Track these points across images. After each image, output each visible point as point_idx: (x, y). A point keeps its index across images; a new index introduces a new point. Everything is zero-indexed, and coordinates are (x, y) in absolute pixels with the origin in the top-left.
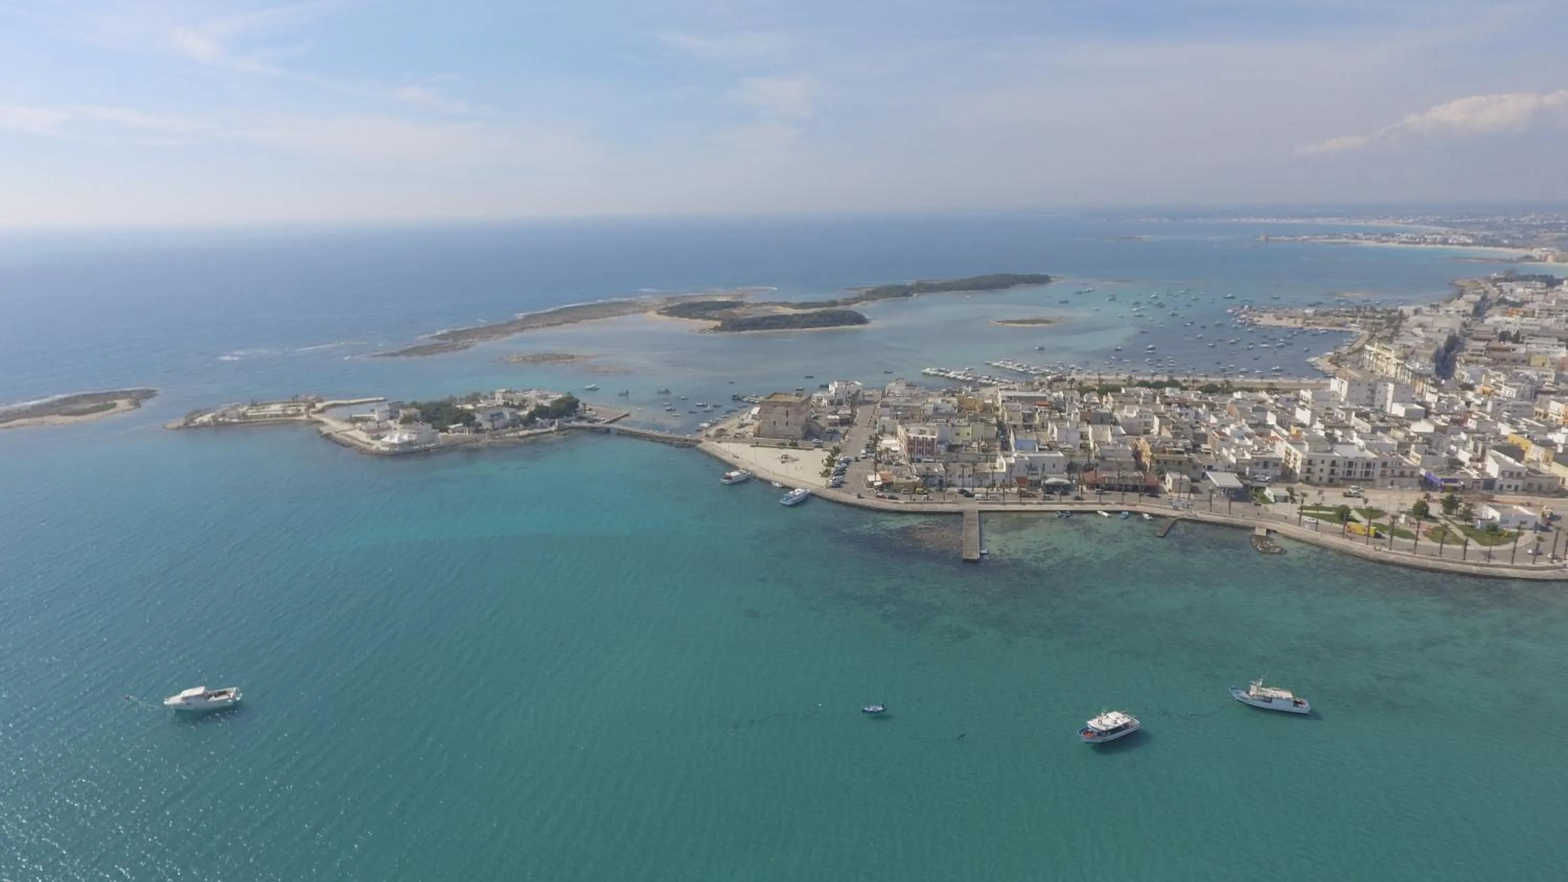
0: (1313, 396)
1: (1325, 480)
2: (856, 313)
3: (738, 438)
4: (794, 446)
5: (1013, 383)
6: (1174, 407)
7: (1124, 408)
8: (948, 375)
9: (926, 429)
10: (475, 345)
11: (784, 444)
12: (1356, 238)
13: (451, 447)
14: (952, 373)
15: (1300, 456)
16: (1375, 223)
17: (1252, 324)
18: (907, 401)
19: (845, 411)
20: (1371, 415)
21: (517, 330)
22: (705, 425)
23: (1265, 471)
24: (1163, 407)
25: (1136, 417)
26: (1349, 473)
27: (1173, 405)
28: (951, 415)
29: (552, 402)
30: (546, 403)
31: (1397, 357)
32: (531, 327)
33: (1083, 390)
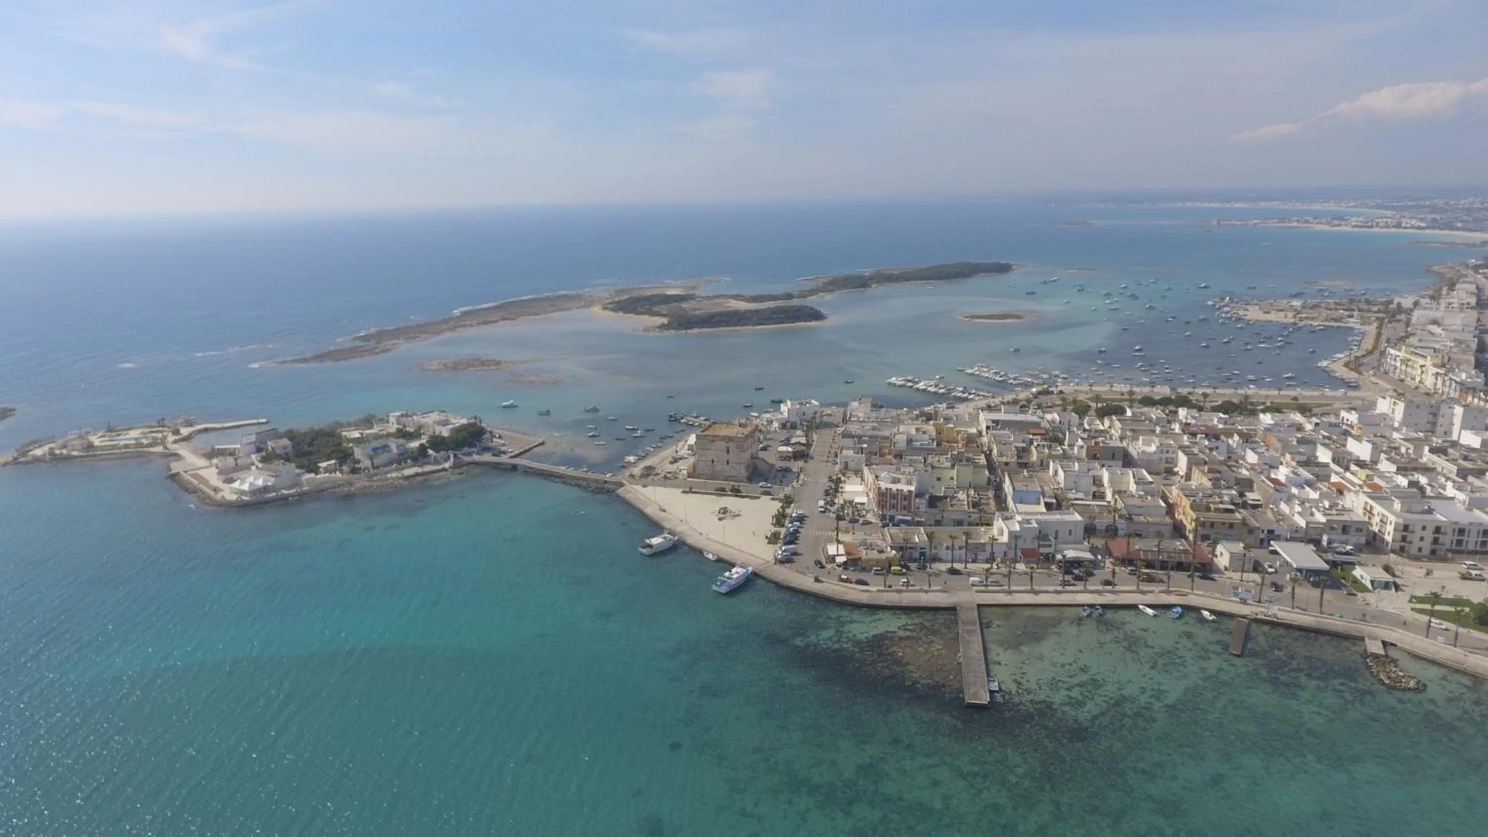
0: (1360, 420)
1: (1426, 551)
2: (812, 309)
3: (669, 480)
4: (736, 492)
5: (993, 397)
6: (1201, 438)
7: (1137, 439)
8: (917, 386)
9: (900, 476)
10: (397, 348)
11: (723, 490)
12: (1307, 222)
13: (318, 494)
14: (922, 384)
15: (1392, 518)
16: (1317, 207)
17: (1239, 319)
18: (874, 429)
19: (799, 437)
20: (1450, 450)
21: (450, 330)
22: (632, 459)
23: (1344, 537)
24: (1185, 437)
25: (1155, 452)
26: (1459, 542)
27: (1199, 436)
28: (929, 451)
29: (451, 430)
30: (445, 432)
31: (1435, 365)
32: (464, 326)
33: (1082, 410)
